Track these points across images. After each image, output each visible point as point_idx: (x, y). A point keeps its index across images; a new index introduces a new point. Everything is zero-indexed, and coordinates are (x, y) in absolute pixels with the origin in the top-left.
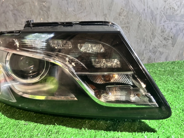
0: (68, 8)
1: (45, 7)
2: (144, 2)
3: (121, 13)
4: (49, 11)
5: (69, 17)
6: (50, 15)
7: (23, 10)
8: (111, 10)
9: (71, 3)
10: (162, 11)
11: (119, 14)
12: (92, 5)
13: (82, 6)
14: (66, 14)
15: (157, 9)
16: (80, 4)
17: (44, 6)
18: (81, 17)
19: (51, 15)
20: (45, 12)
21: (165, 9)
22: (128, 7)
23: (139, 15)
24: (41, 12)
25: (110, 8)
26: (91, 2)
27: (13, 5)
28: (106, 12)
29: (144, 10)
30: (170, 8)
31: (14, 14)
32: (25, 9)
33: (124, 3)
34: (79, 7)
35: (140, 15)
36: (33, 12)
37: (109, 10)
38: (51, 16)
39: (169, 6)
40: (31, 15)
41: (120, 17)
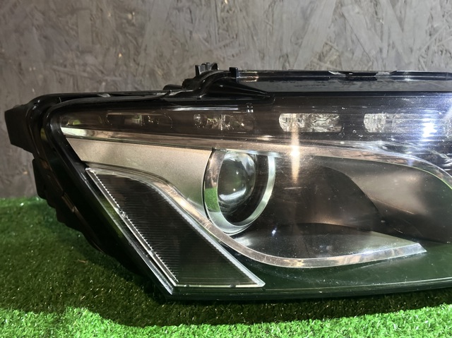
0: (191, 32)
1: (133, 25)
2: (382, 32)
3: (325, 53)
4: (142, 35)
5: (192, 57)
6: (143, 47)
7: (72, 29)
8: (300, 46)
9: (202, 21)
10: (423, 57)
11: (320, 56)
12: (255, 29)
13: (227, 31)
14: (187, 48)
15: (412, 51)
16: (225, 25)
17: (129, 22)
18: (224, 58)
19: (146, 46)
20: (130, 38)
21: (430, 52)
22: (343, 42)
23: (368, 62)
24: (121, 37)
25: (298, 39)
26: (253, 23)
27: (43, 14)
28: (287, 48)
29: (381, 50)
30: (442, 52)
31: (46, 37)
32: (77, 26)
33: (335, 32)
34: (221, 31)
35: (370, 64)
36: (97, 36)
37: (296, 44)
38: (145, 50)
39: (438, 46)
40: (93, 42)
41: (322, 64)
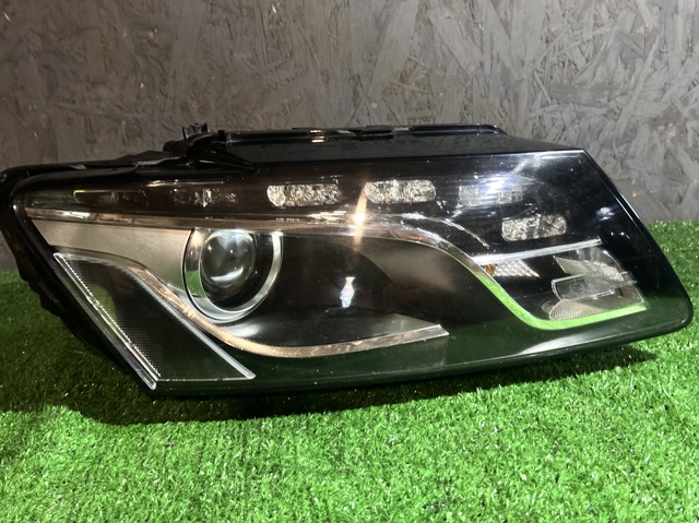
0: (231, 53)
1: (156, 46)
2: (482, 40)
3: (408, 71)
4: (168, 59)
5: (234, 83)
6: (171, 73)
7: (80, 55)
8: (375, 64)
9: (244, 37)
10: (538, 72)
11: (401, 76)
12: (314, 44)
13: (279, 48)
14: (227, 72)
15: (523, 63)
16: (275, 41)
17: (150, 42)
18: (276, 84)
19: (175, 72)
20: (154, 63)
21: (548, 66)
22: (432, 56)
23: (466, 81)
24: (141, 61)
25: (371, 55)
26: (312, 36)
27: (42, 37)
28: (358, 68)
29: (482, 65)
30: (563, 63)
31: (46, 67)
32: (85, 51)
33: (419, 44)
34: (269, 49)
35: (469, 83)
36: (111, 61)
37: (370, 61)
38: (174, 77)
39: (558, 57)
40: (106, 71)
41: (405, 86)
